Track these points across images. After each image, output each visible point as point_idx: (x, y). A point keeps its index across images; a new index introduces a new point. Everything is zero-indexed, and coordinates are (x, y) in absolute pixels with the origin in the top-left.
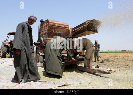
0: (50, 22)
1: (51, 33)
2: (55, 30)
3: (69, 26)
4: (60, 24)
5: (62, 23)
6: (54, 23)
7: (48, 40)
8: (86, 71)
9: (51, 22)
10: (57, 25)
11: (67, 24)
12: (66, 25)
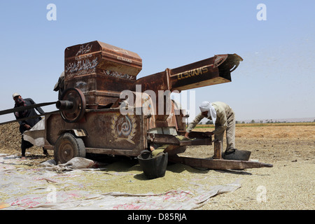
0: (104, 50)
1: (104, 78)
2: (113, 69)
3: (140, 60)
4: (124, 56)
5: (127, 54)
6: (113, 52)
7: (98, 96)
8: (213, 167)
9: (106, 48)
10: (118, 57)
11: (136, 54)
12: (135, 59)
